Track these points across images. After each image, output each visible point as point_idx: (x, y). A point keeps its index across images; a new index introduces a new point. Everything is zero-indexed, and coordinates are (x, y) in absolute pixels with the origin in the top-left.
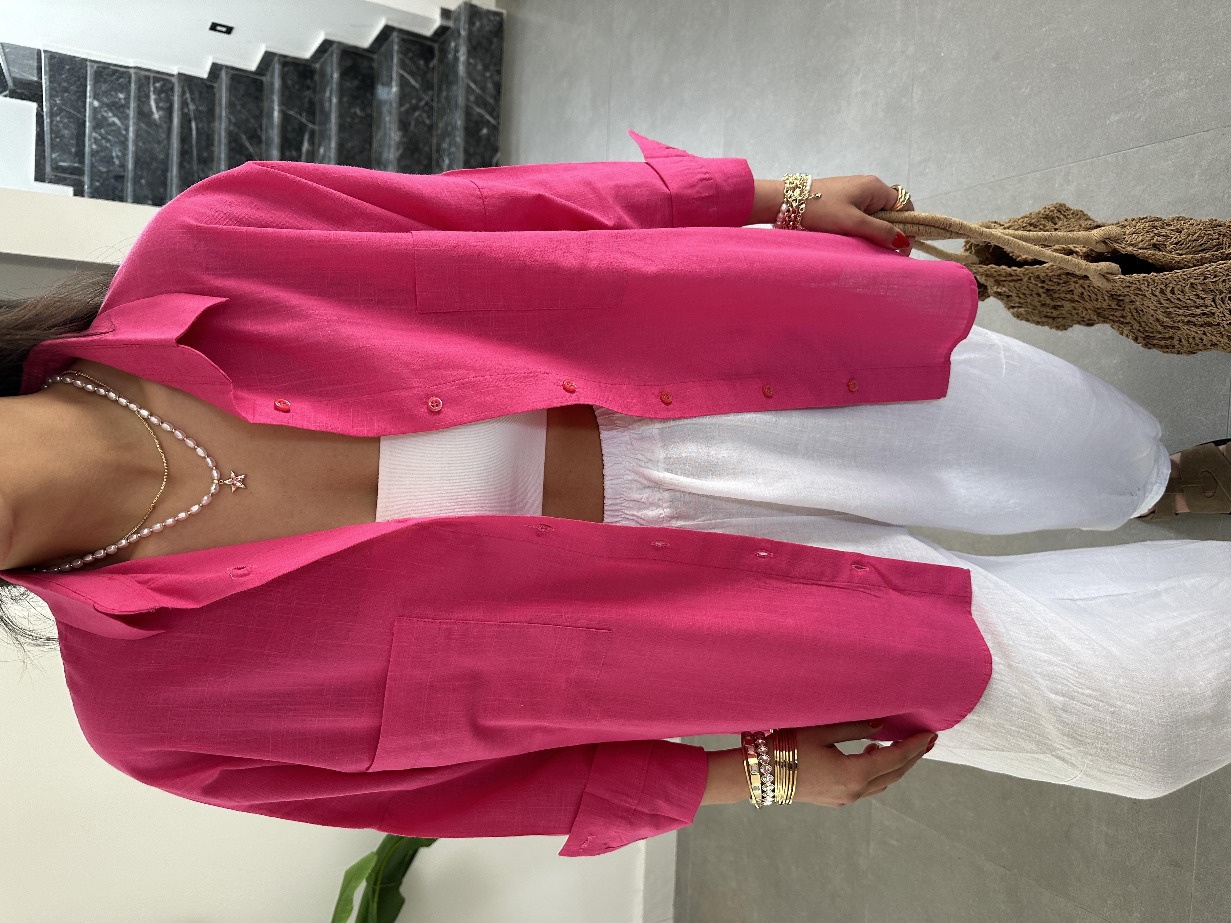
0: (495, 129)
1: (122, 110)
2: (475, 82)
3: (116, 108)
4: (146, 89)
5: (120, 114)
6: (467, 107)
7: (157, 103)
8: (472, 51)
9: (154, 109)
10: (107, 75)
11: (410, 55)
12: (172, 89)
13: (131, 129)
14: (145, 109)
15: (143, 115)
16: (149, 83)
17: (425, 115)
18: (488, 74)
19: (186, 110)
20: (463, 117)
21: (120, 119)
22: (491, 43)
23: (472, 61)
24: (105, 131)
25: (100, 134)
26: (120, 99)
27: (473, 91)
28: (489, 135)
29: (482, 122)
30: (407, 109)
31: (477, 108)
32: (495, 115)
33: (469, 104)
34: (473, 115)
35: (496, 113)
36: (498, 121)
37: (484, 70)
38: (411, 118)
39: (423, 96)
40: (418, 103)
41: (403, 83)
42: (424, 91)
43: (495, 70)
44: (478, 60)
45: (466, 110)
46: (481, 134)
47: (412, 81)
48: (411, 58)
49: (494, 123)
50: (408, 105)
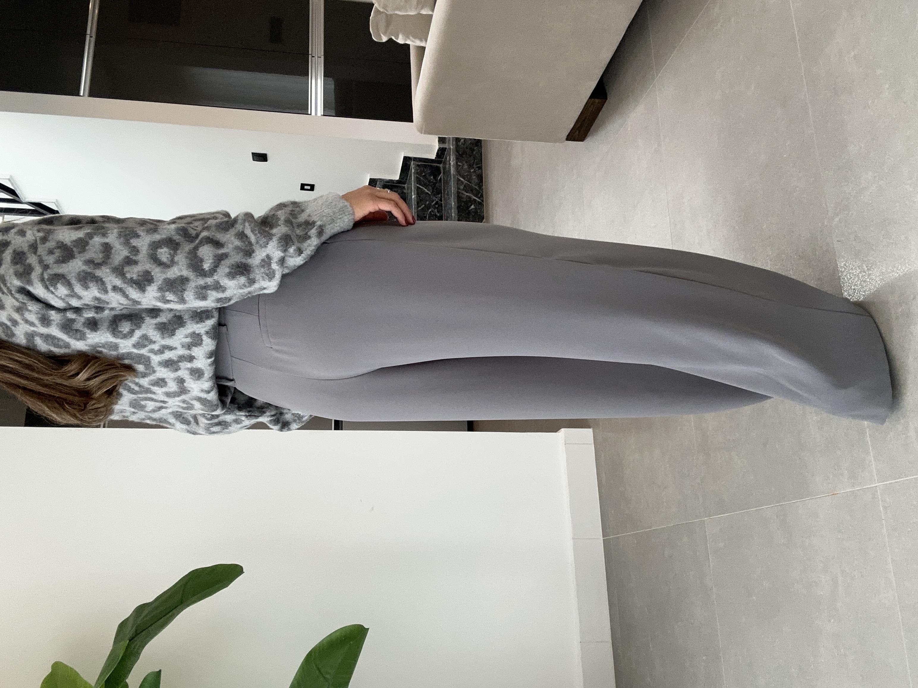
0: (481, 204)
2: (463, 177)
6: (458, 193)
8: (459, 157)
11: (424, 174)
17: (436, 210)
18: (472, 170)
20: (456, 200)
22: (474, 150)
23: (459, 164)
27: (462, 182)
28: (476, 209)
29: (470, 201)
30: (423, 209)
31: (465, 193)
32: (479, 196)
33: (460, 191)
34: (463, 198)
35: (480, 194)
36: (482, 199)
37: (469, 168)
38: (426, 213)
39: (434, 198)
40: (430, 204)
41: (419, 192)
42: (434, 195)
43: (477, 167)
44: (464, 162)
45: (458, 196)
46: (470, 209)
47: (426, 190)
48: (424, 176)
49: (479, 200)
50: (423, 206)
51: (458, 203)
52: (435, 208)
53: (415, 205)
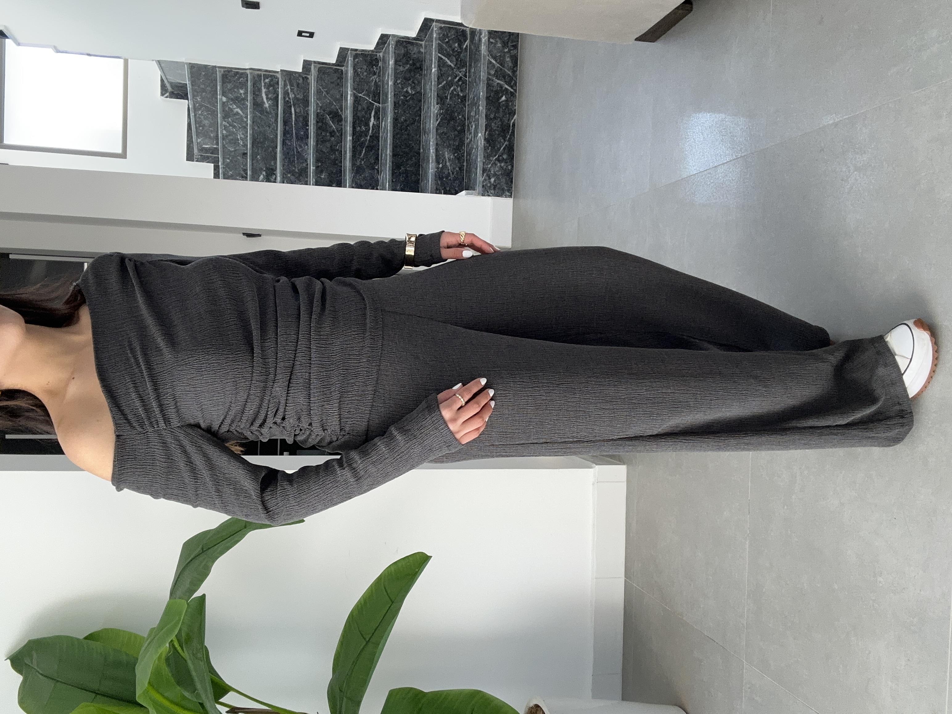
0: (513, 95)
1: (242, 102)
2: (495, 58)
3: (238, 102)
4: (258, 85)
5: (241, 106)
6: (488, 79)
7: (267, 95)
9: (265, 100)
10: (231, 76)
11: (447, 40)
12: (278, 83)
13: (249, 117)
14: (258, 100)
15: (257, 105)
16: (260, 81)
17: (459, 89)
18: (506, 50)
19: (287, 99)
20: (485, 89)
21: (241, 110)
23: (491, 40)
24: (231, 119)
25: (228, 123)
26: (241, 94)
27: (494, 65)
28: (506, 101)
29: (502, 91)
30: (444, 85)
31: (496, 80)
32: (512, 84)
33: (490, 77)
34: (493, 87)
35: (513, 82)
36: (515, 88)
37: (503, 47)
38: (447, 92)
39: (458, 73)
40: (453, 80)
41: (441, 64)
42: (458, 68)
43: (513, 46)
44: (498, 39)
45: (487, 82)
46: (500, 101)
47: (448, 61)
48: (447, 42)
49: (512, 90)
50: (445, 82)
51: (487, 93)
52: (457, 87)
53: (435, 81)
